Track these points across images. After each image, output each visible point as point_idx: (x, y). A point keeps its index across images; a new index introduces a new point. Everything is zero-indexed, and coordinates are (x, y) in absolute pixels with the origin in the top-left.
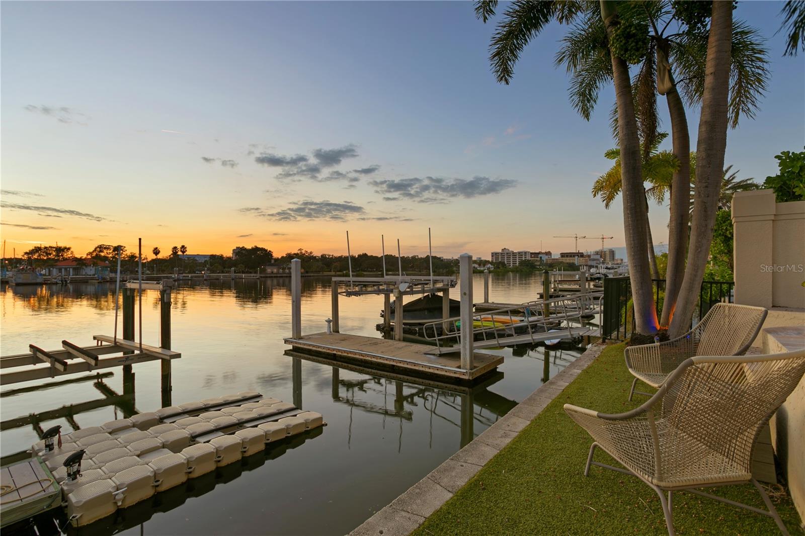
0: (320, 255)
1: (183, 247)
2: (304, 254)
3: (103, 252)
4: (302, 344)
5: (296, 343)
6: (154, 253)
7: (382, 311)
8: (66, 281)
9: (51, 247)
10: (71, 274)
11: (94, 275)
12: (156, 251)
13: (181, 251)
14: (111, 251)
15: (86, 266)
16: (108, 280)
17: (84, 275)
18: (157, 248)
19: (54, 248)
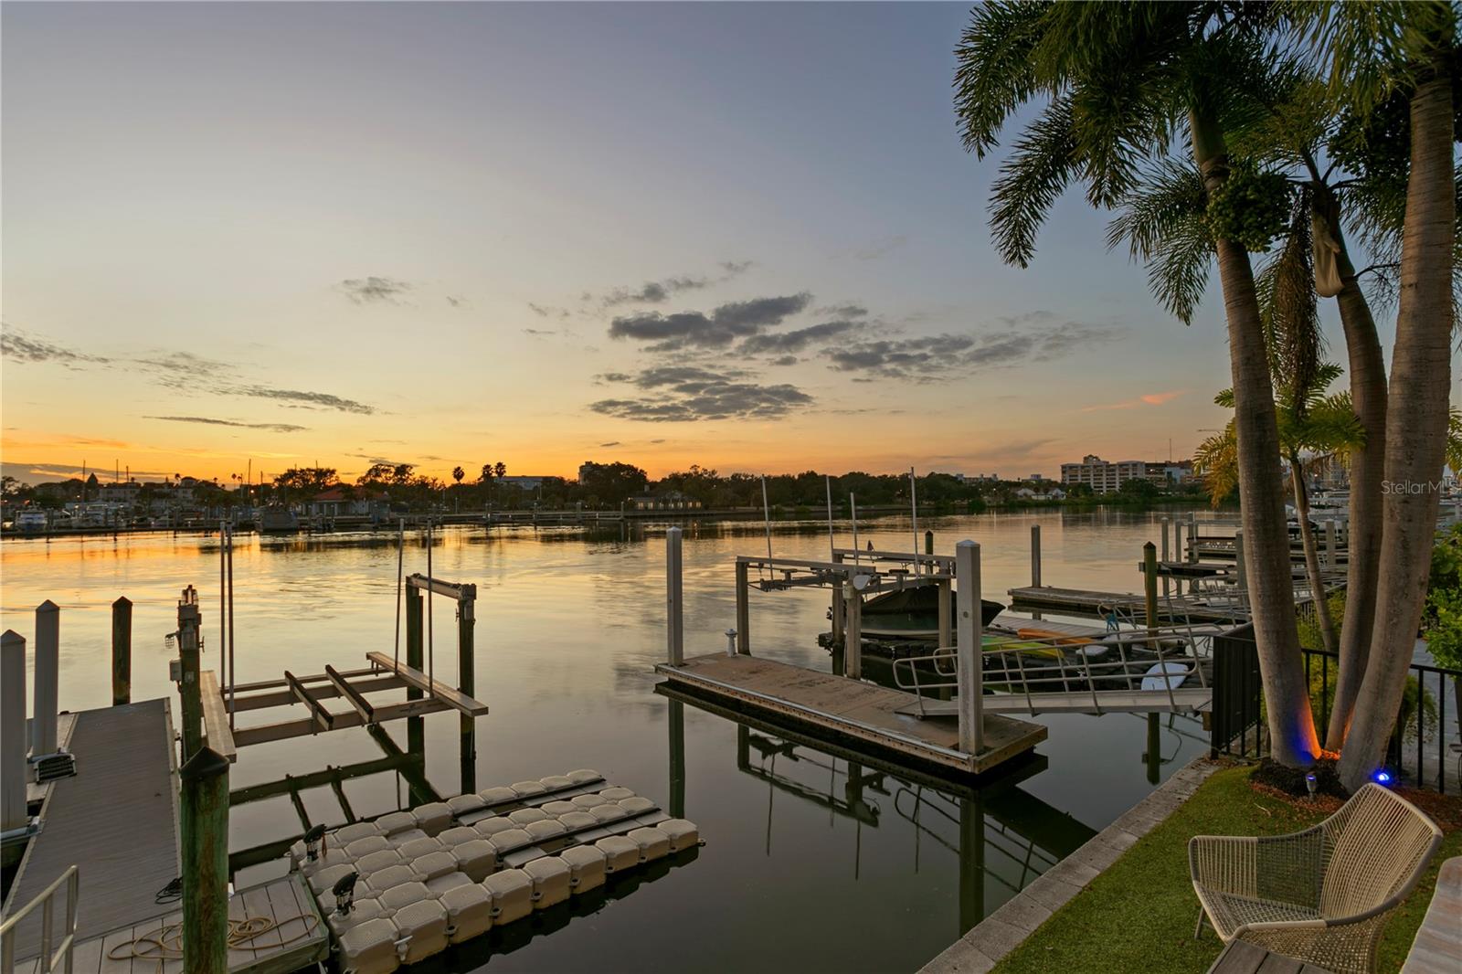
0: (730, 476)
1: (500, 465)
2: (702, 475)
3: (380, 476)
4: (684, 676)
5: (674, 674)
6: (455, 476)
7: (830, 608)
8: (329, 525)
9: (309, 470)
10: (336, 513)
11: (368, 514)
12: (458, 474)
13: (497, 472)
14: (392, 475)
15: (357, 500)
16: (387, 523)
17: (354, 515)
18: (459, 468)
19: (313, 470)
